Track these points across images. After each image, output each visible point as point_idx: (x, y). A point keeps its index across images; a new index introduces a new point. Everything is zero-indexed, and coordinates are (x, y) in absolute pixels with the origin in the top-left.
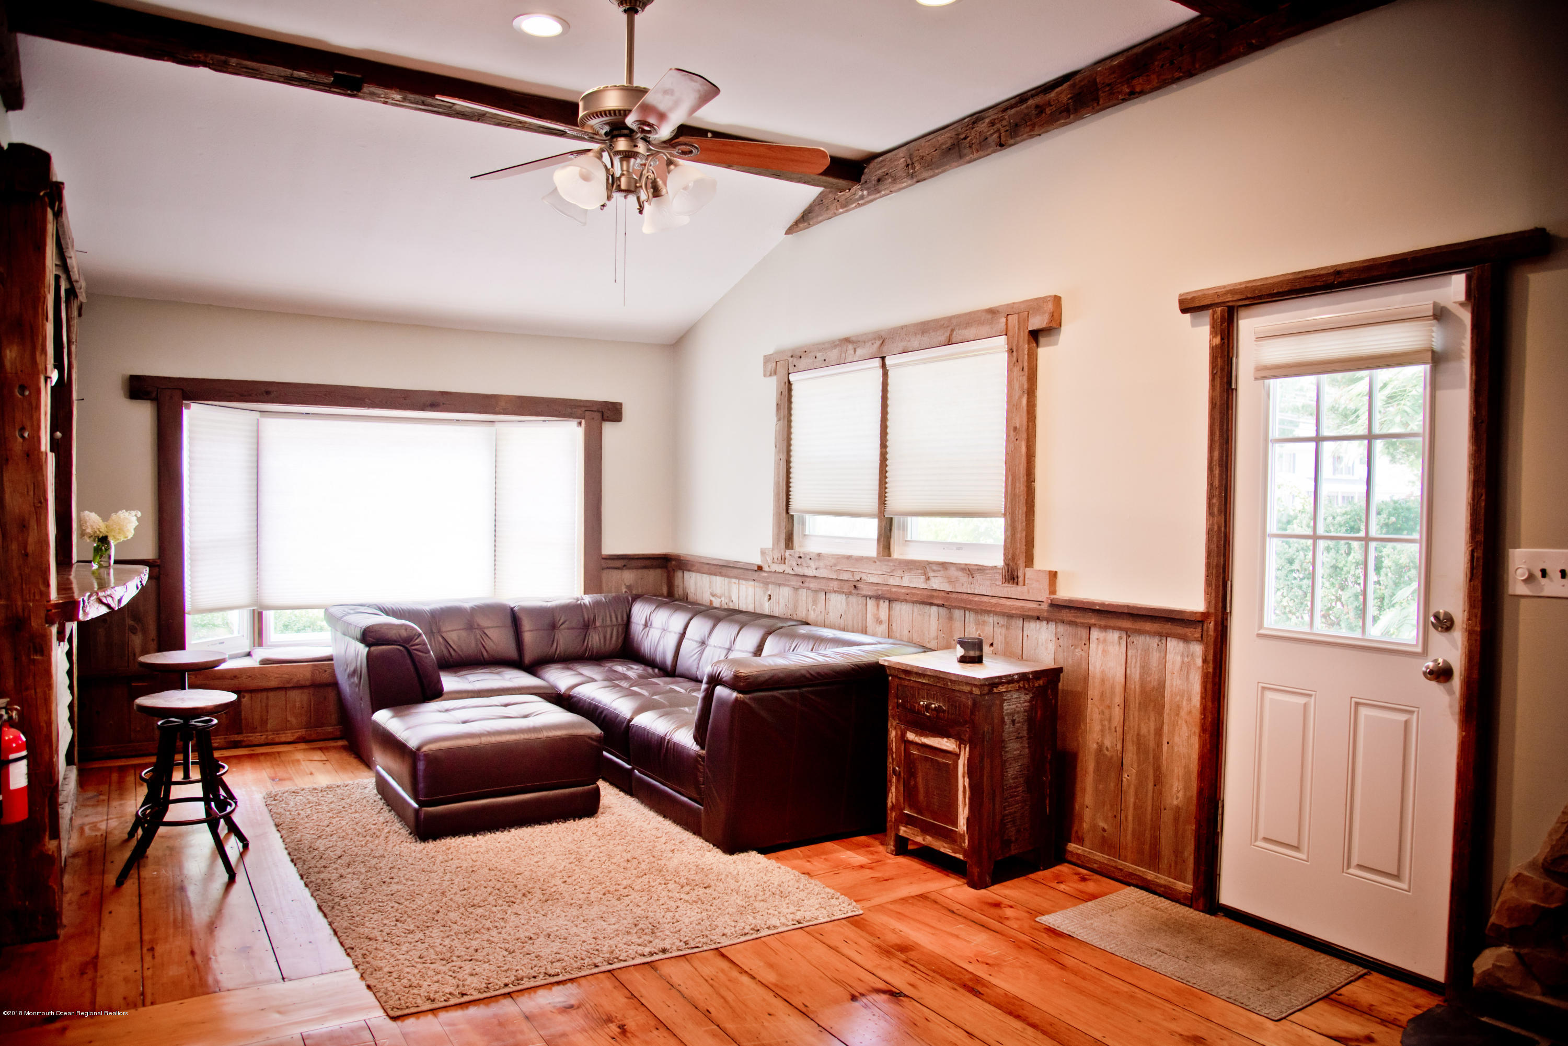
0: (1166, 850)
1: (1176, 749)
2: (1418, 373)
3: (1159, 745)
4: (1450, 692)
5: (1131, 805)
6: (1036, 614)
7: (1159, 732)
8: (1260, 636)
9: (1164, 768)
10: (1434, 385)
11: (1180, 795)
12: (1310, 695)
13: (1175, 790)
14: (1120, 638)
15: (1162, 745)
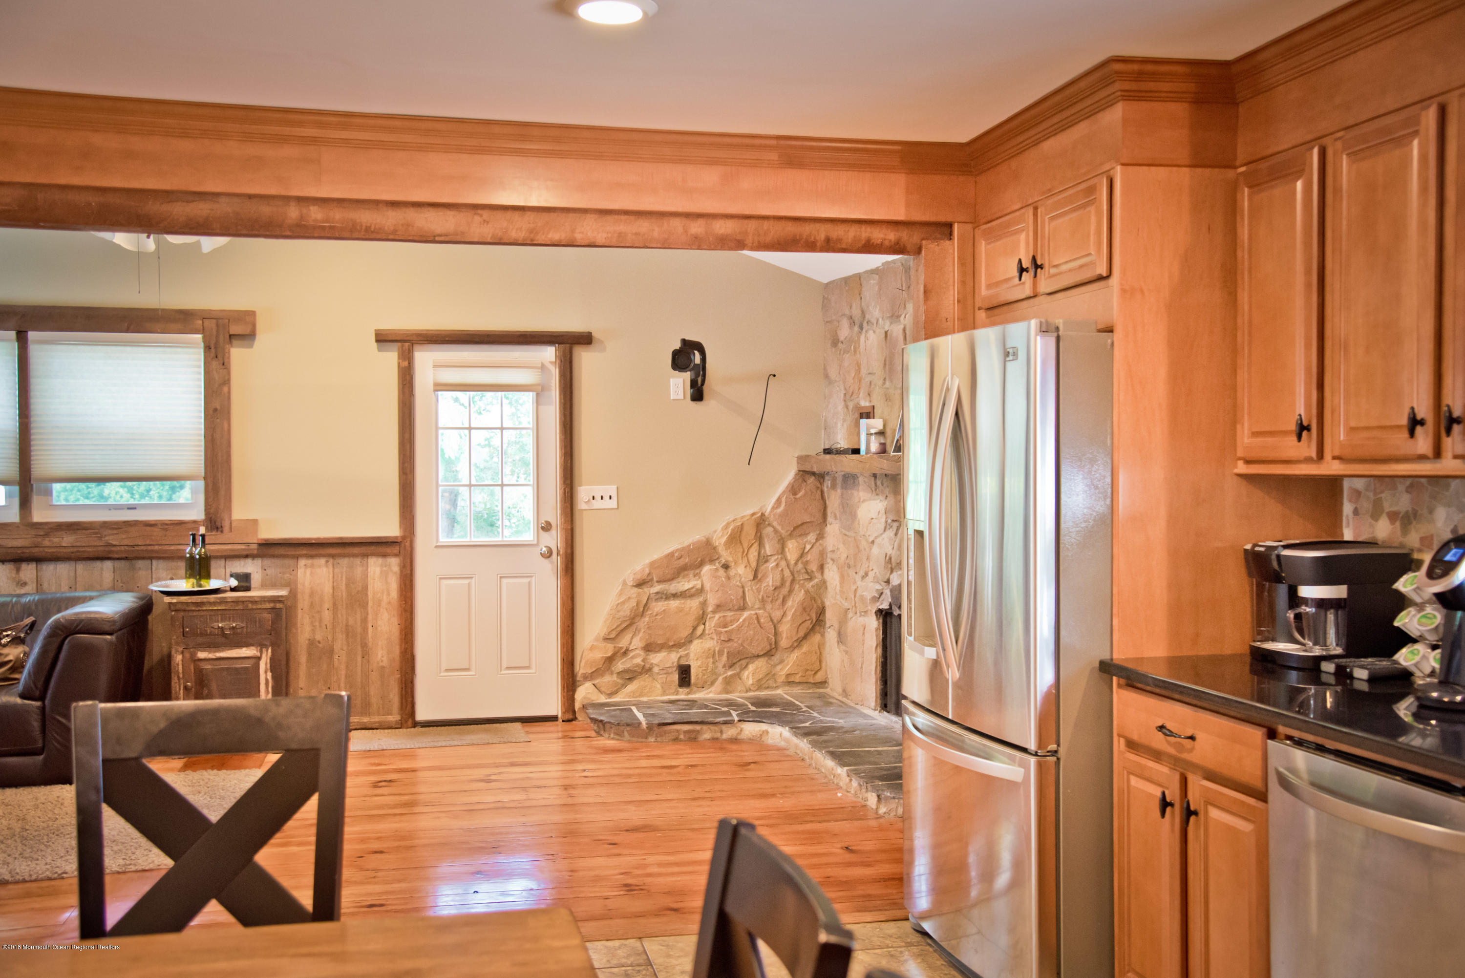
0: (374, 700)
1: (379, 628)
2: (528, 398)
3: (365, 629)
4: (552, 563)
5: (343, 677)
6: (245, 553)
7: (365, 620)
8: (437, 547)
9: (370, 644)
10: (538, 402)
11: (385, 659)
12: (472, 578)
13: (379, 656)
14: (327, 562)
15: (367, 629)
